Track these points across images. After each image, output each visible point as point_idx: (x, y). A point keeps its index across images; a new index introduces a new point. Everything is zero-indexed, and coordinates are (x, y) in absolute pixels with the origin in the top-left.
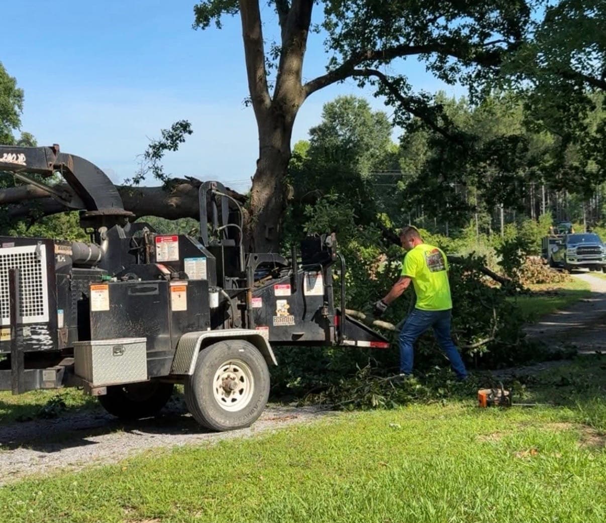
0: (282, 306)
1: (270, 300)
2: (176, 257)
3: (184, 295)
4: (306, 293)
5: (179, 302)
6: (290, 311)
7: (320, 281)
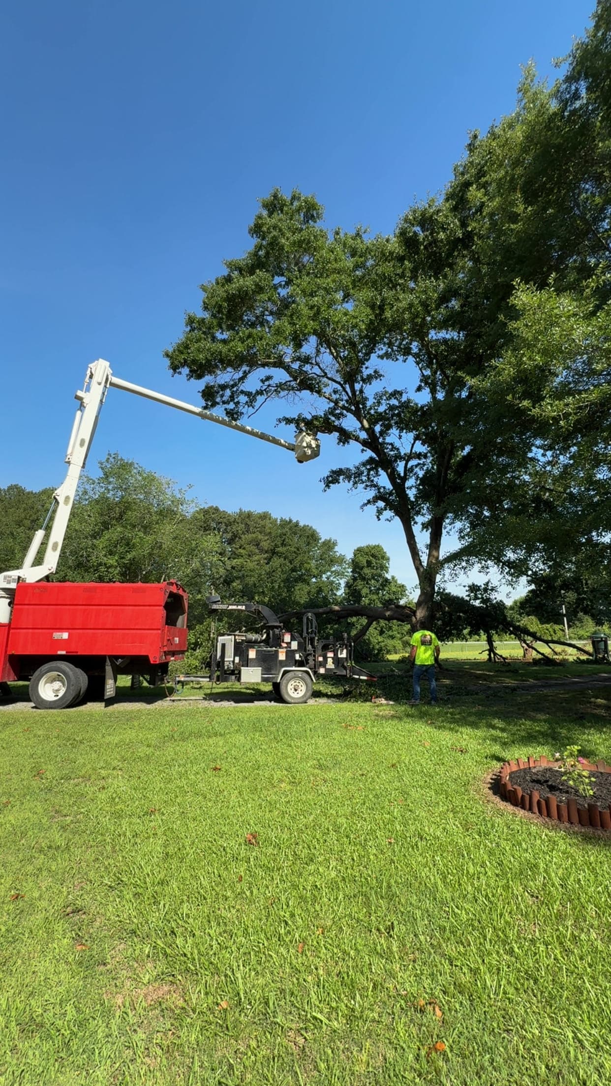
0: (330, 661)
1: (325, 658)
2: (289, 641)
3: (284, 654)
4: (339, 656)
5: (282, 656)
6: (333, 663)
7: (345, 651)
